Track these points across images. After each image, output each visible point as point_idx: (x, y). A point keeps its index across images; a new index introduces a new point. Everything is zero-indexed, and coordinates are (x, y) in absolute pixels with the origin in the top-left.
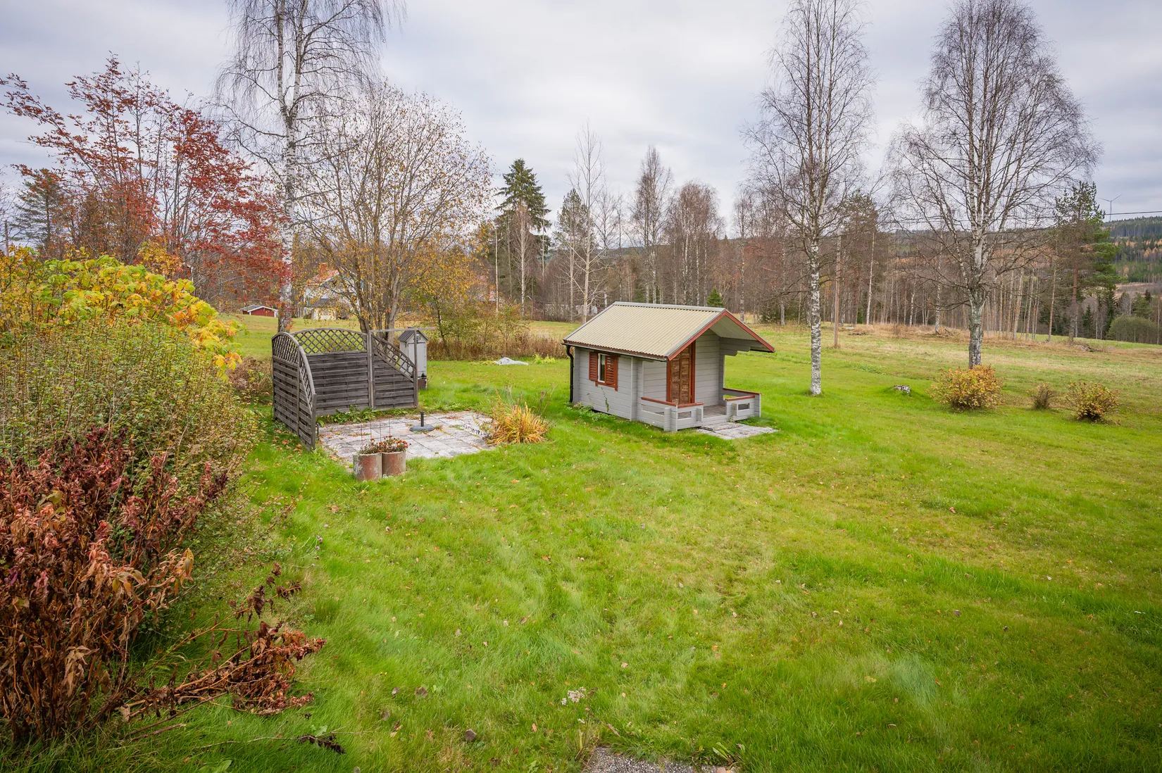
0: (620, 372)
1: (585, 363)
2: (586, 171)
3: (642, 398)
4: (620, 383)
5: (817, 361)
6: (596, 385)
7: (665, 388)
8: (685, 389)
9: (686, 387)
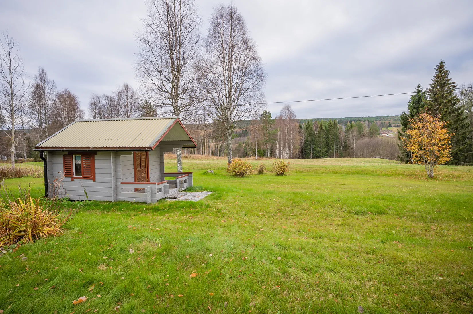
0: (97, 166)
1: (59, 164)
2: (8, 62)
3: (122, 183)
4: (97, 175)
5: (180, 161)
6: (72, 180)
7: (133, 175)
8: (144, 175)
9: (144, 174)
